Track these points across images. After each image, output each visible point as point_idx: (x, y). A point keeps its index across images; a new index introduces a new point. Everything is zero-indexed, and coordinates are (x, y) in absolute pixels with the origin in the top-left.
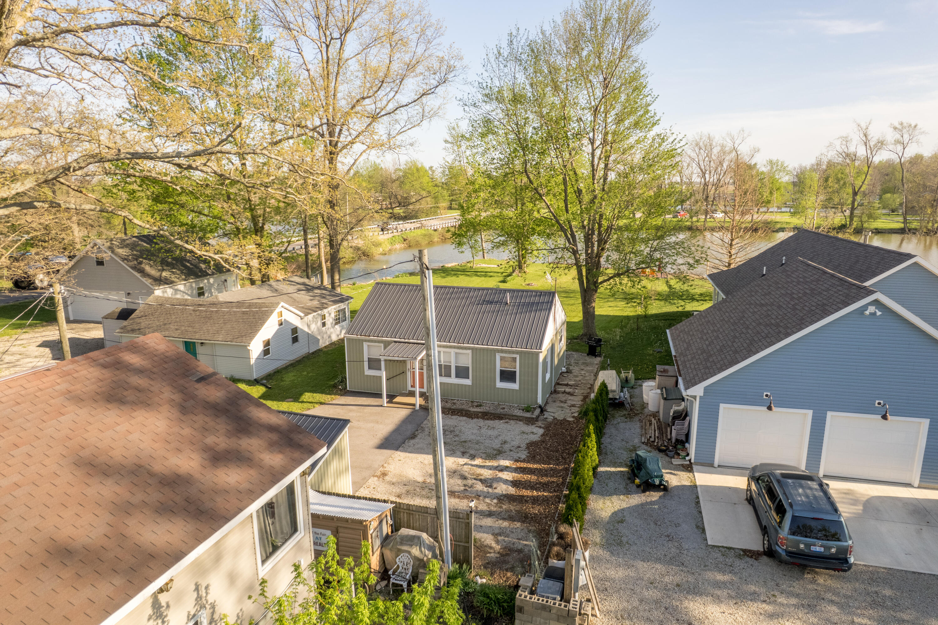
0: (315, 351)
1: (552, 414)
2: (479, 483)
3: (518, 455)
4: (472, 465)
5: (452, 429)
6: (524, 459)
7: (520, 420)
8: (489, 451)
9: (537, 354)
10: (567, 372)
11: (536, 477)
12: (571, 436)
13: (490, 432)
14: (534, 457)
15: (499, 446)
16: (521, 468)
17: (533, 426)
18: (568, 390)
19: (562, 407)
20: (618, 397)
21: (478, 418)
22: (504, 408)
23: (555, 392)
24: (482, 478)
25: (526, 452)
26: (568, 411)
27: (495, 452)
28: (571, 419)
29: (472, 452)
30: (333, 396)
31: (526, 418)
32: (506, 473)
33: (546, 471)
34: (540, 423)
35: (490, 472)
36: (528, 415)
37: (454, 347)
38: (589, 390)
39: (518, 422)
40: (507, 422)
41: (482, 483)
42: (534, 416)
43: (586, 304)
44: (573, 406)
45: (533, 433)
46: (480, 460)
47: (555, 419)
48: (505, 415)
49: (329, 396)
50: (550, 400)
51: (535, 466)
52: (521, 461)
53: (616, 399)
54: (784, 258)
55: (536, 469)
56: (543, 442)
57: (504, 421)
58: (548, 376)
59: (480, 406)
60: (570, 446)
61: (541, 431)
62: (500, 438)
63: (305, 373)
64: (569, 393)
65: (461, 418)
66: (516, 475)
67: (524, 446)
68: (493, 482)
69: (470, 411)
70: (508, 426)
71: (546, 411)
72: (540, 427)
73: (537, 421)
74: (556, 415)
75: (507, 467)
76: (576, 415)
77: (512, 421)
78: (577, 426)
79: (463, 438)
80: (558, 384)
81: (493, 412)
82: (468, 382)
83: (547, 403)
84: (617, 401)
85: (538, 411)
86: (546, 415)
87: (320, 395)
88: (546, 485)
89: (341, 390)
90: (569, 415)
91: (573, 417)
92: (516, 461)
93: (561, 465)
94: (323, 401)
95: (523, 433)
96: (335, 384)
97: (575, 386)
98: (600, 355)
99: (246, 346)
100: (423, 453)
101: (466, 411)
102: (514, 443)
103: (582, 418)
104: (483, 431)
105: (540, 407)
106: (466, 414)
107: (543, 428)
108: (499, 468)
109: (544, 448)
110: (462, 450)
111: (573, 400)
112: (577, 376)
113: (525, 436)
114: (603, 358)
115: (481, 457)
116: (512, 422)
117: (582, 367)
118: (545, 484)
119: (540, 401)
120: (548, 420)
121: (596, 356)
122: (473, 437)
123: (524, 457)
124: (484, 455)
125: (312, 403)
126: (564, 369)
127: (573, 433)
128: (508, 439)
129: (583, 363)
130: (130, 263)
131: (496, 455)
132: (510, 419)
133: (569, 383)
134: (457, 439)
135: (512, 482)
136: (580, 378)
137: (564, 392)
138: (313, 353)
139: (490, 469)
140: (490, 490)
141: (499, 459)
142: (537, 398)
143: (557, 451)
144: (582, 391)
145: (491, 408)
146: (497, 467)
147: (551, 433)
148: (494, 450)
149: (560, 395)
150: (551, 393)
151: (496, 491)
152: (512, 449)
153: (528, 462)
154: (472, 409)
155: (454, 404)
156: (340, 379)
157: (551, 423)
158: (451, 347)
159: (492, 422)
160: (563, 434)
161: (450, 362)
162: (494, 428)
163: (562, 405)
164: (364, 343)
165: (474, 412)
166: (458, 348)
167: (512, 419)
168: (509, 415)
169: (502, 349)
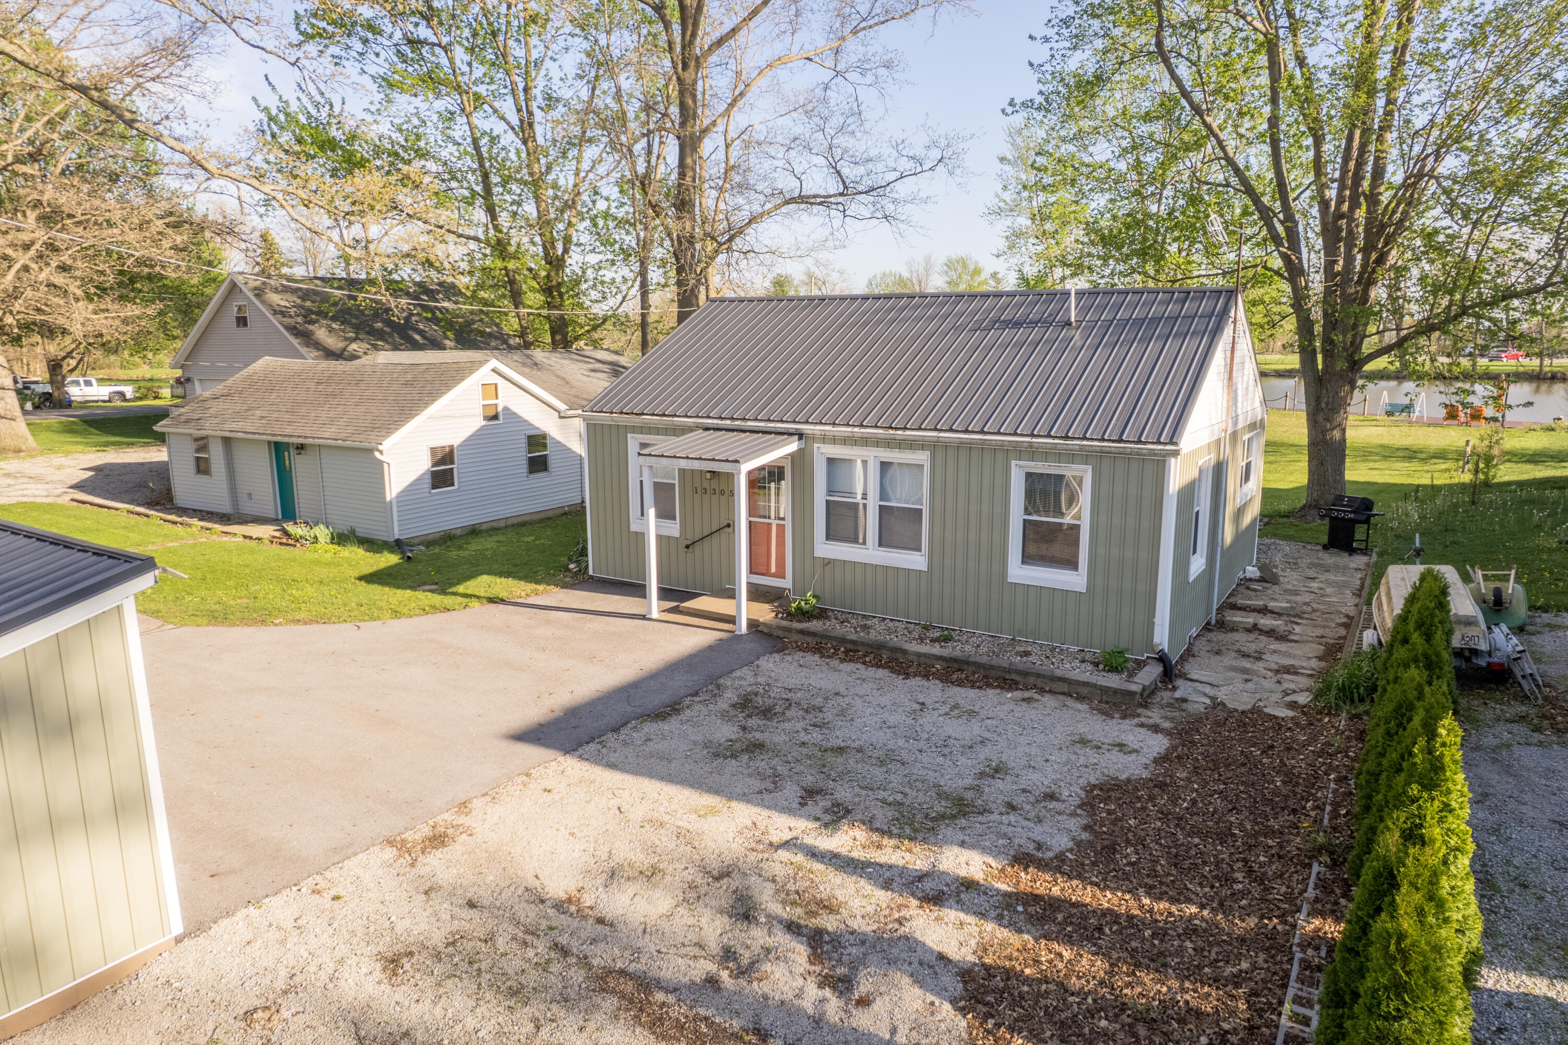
1: (1208, 690)
2: (800, 952)
3: (1038, 832)
4: (814, 854)
5: (818, 701)
6: (1061, 857)
7: (1080, 698)
8: (918, 798)
9: (1160, 464)
10: (1262, 580)
11: (1101, 966)
12: (1290, 778)
13: (957, 729)
14: (1112, 849)
15: (969, 781)
16: (1037, 898)
17: (1127, 724)
18: (1266, 622)
19: (1245, 671)
20: (1483, 646)
21: (926, 677)
22: (1027, 654)
23: (1221, 625)
24: (829, 923)
25: (1074, 825)
26: (1269, 684)
27: (940, 807)
28: (1284, 713)
29: (844, 793)
31: (1105, 690)
32: (952, 915)
33: (1161, 934)
34: (1155, 716)
35: (883, 897)
36: (1113, 681)
37: (877, 443)
38: (1342, 632)
39: (1070, 702)
40: (1028, 700)
41: (816, 957)
42: (1134, 688)
43: (1320, 418)
44: (1290, 670)
45: (1121, 746)
46: (860, 834)
47: (1217, 704)
48: (1025, 674)
50: (1201, 646)
51: (1108, 899)
52: (1042, 865)
53: (1475, 652)
55: (1111, 915)
56: (1162, 786)
57: (1018, 694)
58: (1197, 564)
59: (947, 639)
60: (1286, 818)
61: (1158, 744)
62: (984, 753)
63: (530, 539)
64: (1271, 633)
65: (872, 672)
66: (1003, 933)
67: (1072, 793)
68: (863, 961)
69: (904, 652)
70: (1029, 713)
71: (1184, 676)
72: (1156, 729)
73: (1145, 705)
74: (1222, 695)
75: (969, 885)
76: (1303, 699)
77: (1047, 699)
78: (1313, 739)
79: (840, 735)
80: (1234, 607)
81: (985, 660)
82: (916, 561)
83: (1189, 653)
84: (1482, 662)
85: (1151, 673)
86: (1183, 689)
88: (1151, 1023)
90: (1276, 697)
91: (1293, 705)
92: (1023, 860)
93: (1246, 912)
95: (1083, 742)
97: (1293, 615)
98: (1365, 551)
99: (370, 451)
100: (651, 774)
101: (895, 650)
102: (1035, 777)
103: (1331, 711)
104: (927, 720)
105: (1162, 659)
106: (891, 660)
107: (1167, 733)
108: (928, 886)
109: (1165, 815)
110: (809, 780)
111: (1286, 654)
112: (1296, 593)
113: (1092, 756)
114: (1374, 557)
115: (870, 824)
116: (1049, 700)
117: (1312, 573)
118: (1143, 1018)
119: (1162, 637)
120: (1190, 707)
121: (1352, 551)
122: (879, 738)
123: (1061, 842)
124: (883, 815)
126: (1252, 571)
127: (1299, 763)
128: (1013, 758)
129: (1311, 566)
130: (287, 320)
131: (942, 817)
132: (1042, 691)
133: (1272, 605)
134: (816, 736)
135: (966, 974)
136: (1307, 598)
137: (1255, 628)
139: (887, 885)
140: (833, 1006)
141: (947, 842)
142: (1150, 626)
143: (1224, 836)
144: (1319, 632)
145: (983, 649)
146: (922, 877)
147: (1198, 752)
148: (942, 795)
149: (1240, 636)
150: (1207, 627)
151: (863, 1020)
152: (1018, 800)
153: (1077, 872)
154: (914, 647)
155: (865, 628)
157: (1199, 719)
158: (865, 442)
159: (973, 693)
160: (1248, 761)
161: (864, 494)
162: (972, 713)
163: (1246, 664)
164: (629, 435)
165: (919, 655)
166: (889, 444)
167: (1050, 691)
168: (1038, 676)
169: (1031, 445)
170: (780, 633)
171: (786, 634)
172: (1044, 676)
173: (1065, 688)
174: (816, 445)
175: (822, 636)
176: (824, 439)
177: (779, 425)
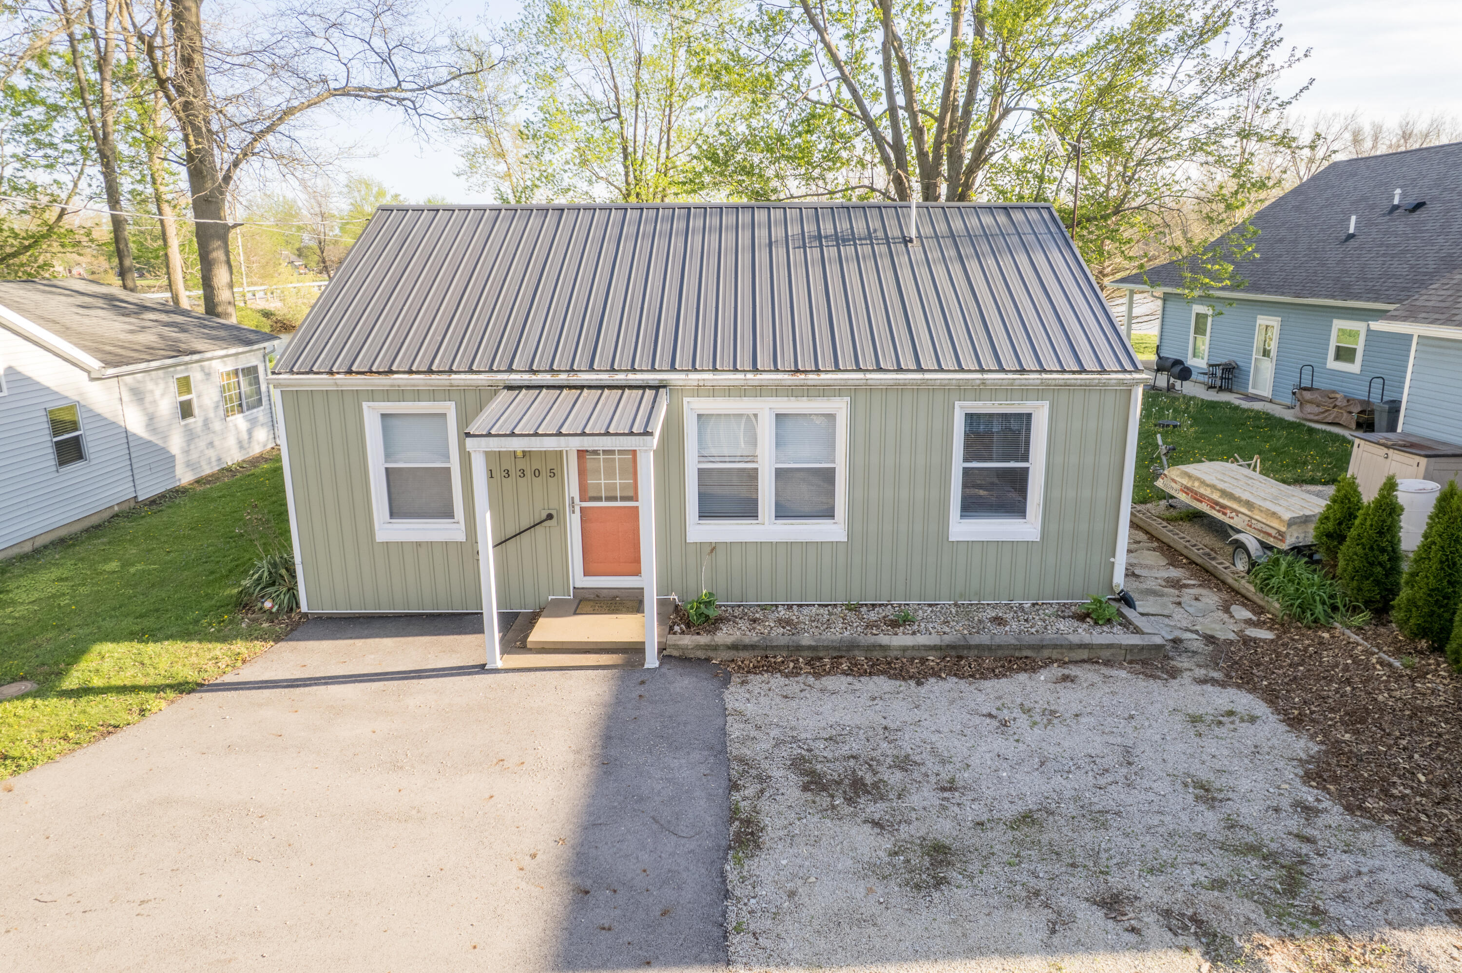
0: (162, 496)
22: (999, 621)
30: (240, 646)
31: (1130, 649)
37: (777, 391)
42: (1158, 640)
48: (1039, 647)
49: (218, 649)
54: (1398, 191)
59: (908, 621)
73: (1167, 656)
81: (978, 641)
87: (177, 647)
89: (272, 617)
94: (192, 676)
96: (244, 592)
105: (1124, 598)
116: (1084, 674)
125: (134, 689)
132: (1062, 663)
138: (152, 502)
142: (1111, 565)
156: (264, 569)
158: (760, 391)
161: (753, 458)
164: (365, 405)
165: (905, 649)
166: (792, 391)
167: (1070, 662)
168: (1055, 646)
169: (983, 382)
170: (701, 654)
171: (711, 654)
172: (1062, 646)
173: (1085, 654)
174: (686, 400)
175: (766, 648)
176: (699, 390)
177: (631, 376)
